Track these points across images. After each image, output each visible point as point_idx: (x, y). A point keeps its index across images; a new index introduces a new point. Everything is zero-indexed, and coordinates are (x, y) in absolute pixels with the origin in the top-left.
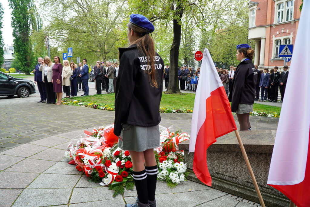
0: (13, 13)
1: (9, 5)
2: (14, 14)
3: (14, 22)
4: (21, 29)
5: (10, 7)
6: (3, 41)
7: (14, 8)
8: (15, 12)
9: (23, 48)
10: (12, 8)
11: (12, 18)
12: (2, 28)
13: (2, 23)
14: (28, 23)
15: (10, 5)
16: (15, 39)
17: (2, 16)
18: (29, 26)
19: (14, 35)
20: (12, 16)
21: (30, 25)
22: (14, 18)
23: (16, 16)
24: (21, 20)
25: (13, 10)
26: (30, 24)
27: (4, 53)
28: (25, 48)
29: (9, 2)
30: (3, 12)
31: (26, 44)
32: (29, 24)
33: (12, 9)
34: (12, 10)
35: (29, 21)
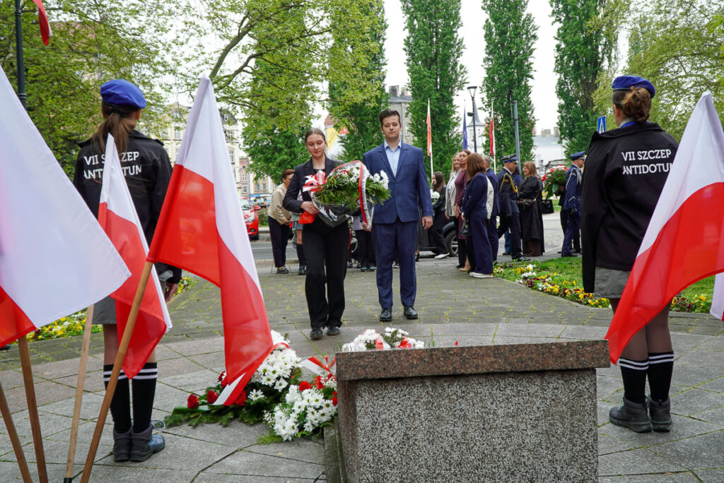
0: (559, 36)
1: (551, 14)
2: (562, 36)
3: (562, 58)
4: (580, 75)
5: (553, 19)
6: (532, 112)
7: (563, 19)
8: (565, 31)
9: (583, 126)
10: (560, 20)
11: (558, 46)
12: (531, 77)
13: (532, 66)
14: (597, 55)
15: (554, 13)
16: (563, 102)
17: (533, 47)
18: (601, 63)
19: (561, 93)
20: (558, 42)
21: (603, 59)
22: (563, 46)
23: (565, 42)
24: (577, 49)
25: (562, 25)
26: (603, 55)
27: (535, 144)
28: (586, 126)
29: (552, 6)
30: (535, 37)
31: (590, 115)
32: (600, 55)
33: (558, 23)
34: (559, 25)
35: (600, 49)
